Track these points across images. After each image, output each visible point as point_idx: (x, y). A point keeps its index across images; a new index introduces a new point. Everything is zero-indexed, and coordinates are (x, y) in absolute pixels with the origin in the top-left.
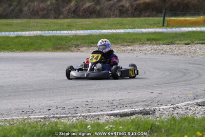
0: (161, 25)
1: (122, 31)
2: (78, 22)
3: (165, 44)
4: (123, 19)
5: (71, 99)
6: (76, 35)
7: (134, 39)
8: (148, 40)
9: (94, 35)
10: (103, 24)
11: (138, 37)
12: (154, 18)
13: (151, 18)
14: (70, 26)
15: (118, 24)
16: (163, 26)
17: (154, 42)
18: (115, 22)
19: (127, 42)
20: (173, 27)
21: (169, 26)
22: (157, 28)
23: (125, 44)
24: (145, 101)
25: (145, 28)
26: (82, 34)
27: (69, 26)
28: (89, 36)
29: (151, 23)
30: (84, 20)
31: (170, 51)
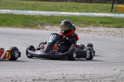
0: (110, 10)
1: (78, 14)
2: (40, 4)
3: (115, 27)
4: (78, 3)
5: (49, 72)
6: (40, 15)
7: (89, 21)
8: (101, 23)
9: (56, 16)
10: (62, 7)
11: (93, 20)
12: (103, 4)
13: (101, 4)
14: (35, 7)
15: (74, 7)
16: (112, 11)
17: (106, 25)
18: (72, 6)
19: (84, 24)
20: (120, 13)
21: (116, 12)
22: (107, 13)
23: (82, 25)
24: (111, 77)
25: (97, 12)
26: (45, 15)
27: (33, 7)
28: (52, 17)
29: (101, 8)
30: (46, 2)
31: (120, 33)
